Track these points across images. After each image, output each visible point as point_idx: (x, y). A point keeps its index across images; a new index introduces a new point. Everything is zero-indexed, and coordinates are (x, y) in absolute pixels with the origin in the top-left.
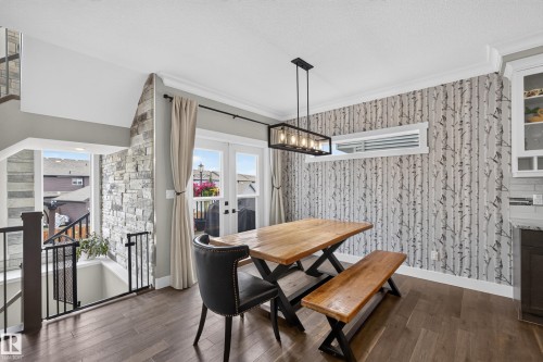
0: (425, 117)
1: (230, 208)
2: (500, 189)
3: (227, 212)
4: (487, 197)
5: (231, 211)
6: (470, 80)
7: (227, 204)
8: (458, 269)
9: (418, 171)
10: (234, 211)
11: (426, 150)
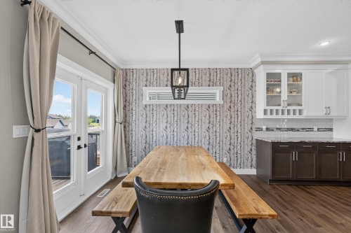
0: (221, 84)
1: (82, 143)
2: (252, 124)
3: (79, 147)
4: (247, 127)
5: (83, 146)
6: (241, 69)
7: (79, 139)
8: (235, 165)
9: (218, 113)
10: (85, 146)
11: (222, 102)
